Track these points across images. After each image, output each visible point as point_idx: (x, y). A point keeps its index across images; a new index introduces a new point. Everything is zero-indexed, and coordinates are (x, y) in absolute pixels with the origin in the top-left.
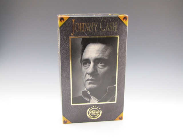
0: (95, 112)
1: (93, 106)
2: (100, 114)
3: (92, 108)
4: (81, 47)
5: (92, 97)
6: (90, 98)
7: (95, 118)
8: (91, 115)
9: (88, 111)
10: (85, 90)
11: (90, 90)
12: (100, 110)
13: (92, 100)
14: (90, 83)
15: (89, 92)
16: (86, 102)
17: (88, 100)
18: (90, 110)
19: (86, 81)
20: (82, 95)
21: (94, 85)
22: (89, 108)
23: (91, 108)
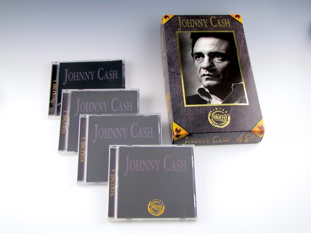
0: (220, 117)
1: (216, 109)
2: (227, 120)
3: (216, 110)
4: (190, 41)
5: (212, 96)
6: (210, 98)
7: (222, 125)
8: (214, 121)
9: (209, 115)
10: (202, 87)
11: (208, 87)
12: (226, 114)
13: (213, 100)
14: (207, 79)
15: (207, 90)
16: (205, 102)
17: (208, 100)
18: (212, 113)
19: (202, 76)
20: (198, 93)
21: (213, 82)
22: (211, 111)
23: (213, 112)
